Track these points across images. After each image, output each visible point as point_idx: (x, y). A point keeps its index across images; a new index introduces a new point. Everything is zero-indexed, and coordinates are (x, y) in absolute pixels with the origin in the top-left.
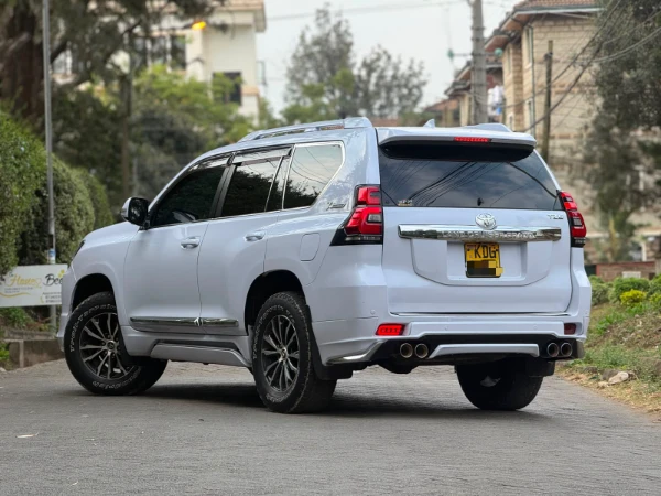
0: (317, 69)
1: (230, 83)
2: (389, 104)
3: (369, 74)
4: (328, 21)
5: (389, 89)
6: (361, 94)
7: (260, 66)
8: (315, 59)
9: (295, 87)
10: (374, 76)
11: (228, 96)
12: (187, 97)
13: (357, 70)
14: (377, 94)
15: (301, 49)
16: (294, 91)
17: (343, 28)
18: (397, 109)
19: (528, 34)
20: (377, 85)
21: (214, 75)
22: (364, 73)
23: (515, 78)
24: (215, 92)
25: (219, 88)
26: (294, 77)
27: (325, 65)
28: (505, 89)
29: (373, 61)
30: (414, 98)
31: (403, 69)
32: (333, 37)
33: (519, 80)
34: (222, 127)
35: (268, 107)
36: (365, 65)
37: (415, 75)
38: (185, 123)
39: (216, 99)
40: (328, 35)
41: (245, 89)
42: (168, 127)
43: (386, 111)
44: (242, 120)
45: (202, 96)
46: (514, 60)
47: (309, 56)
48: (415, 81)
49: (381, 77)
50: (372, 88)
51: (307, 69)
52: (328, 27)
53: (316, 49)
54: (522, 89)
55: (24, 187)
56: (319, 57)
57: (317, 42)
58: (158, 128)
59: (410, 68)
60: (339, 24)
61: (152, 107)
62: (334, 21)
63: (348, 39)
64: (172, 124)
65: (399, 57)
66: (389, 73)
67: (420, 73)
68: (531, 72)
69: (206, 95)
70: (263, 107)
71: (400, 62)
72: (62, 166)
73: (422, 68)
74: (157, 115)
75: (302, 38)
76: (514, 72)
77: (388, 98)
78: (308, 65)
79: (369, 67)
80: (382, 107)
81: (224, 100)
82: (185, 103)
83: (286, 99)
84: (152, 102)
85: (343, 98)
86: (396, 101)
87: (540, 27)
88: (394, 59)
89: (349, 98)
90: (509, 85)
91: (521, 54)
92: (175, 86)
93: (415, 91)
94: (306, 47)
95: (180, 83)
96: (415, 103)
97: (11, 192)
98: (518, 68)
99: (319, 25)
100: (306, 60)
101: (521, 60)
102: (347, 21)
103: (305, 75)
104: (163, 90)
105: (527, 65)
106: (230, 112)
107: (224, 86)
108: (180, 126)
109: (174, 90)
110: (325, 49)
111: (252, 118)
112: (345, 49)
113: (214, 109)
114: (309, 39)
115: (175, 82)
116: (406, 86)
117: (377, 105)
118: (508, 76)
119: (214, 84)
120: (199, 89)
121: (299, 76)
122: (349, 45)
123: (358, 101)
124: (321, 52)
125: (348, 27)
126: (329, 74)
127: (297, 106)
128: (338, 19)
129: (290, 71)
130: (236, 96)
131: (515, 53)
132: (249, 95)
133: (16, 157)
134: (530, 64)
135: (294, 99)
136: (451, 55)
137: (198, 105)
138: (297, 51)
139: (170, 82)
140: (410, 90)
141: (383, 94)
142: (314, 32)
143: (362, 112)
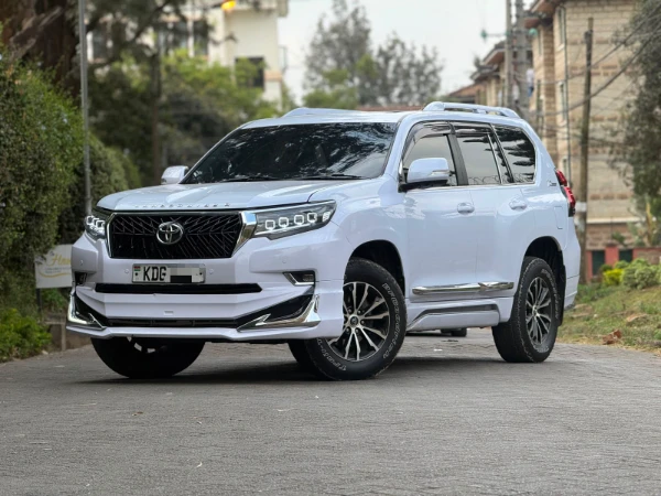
0: (336, 57)
1: (253, 68)
2: (408, 91)
3: (386, 62)
4: (345, 8)
5: (406, 76)
6: (380, 82)
7: (282, 51)
8: (334, 47)
9: (313, 75)
10: (392, 63)
11: (251, 81)
12: (210, 81)
13: (375, 57)
14: (395, 83)
15: (319, 37)
16: (313, 79)
17: (360, 16)
18: (416, 96)
19: (560, 15)
20: (395, 72)
21: (237, 60)
22: (381, 60)
23: (546, 60)
24: (238, 77)
25: (243, 73)
26: (313, 65)
27: (344, 53)
28: (536, 71)
29: (389, 50)
30: (431, 85)
31: (419, 57)
32: (351, 25)
33: (550, 62)
34: (246, 112)
35: (290, 93)
36: (381, 53)
37: (428, 61)
38: (211, 106)
39: (239, 84)
40: (346, 22)
41: (268, 74)
42: (194, 111)
43: (405, 99)
44: (265, 105)
45: (225, 82)
46: (545, 42)
47: (327, 43)
48: (429, 68)
49: (399, 65)
50: (390, 75)
51: (326, 57)
52: (346, 14)
53: (335, 36)
54: (553, 72)
55: (66, 161)
56: (337, 44)
57: (335, 30)
58: (185, 111)
59: (425, 55)
60: (356, 11)
61: (178, 90)
62: (351, 9)
63: (366, 26)
64: (198, 107)
65: (412, 44)
66: (405, 61)
67: (434, 58)
68: (563, 53)
69: (230, 80)
70: (285, 92)
71: (414, 48)
72: (97, 144)
73: (435, 54)
74: (183, 98)
75: (320, 25)
76: (545, 54)
77: (406, 86)
78: (327, 53)
79: (386, 56)
80: (401, 95)
81: (247, 84)
82: (210, 87)
83: (304, 87)
84: (177, 86)
85: (362, 86)
86: (414, 89)
87: (573, 7)
88: (408, 47)
89: (368, 85)
90: (539, 67)
91: (552, 36)
92: (199, 71)
93: (432, 78)
94: (324, 35)
95: (204, 68)
96: (434, 90)
97: (55, 165)
98: (549, 51)
99: (337, 13)
100: (324, 47)
101: (552, 42)
102: (364, 8)
103: (324, 63)
104: (187, 74)
105: (559, 46)
106: (254, 97)
107: (246, 70)
108: (206, 109)
109: (198, 75)
110: (344, 36)
111: (275, 103)
112: (363, 35)
113: (237, 94)
114: (327, 26)
115: (198, 67)
116: (422, 73)
117: (396, 92)
118: (539, 59)
119: (238, 69)
120: (222, 73)
121: (318, 63)
122: (367, 32)
123: (377, 89)
124: (339, 39)
125: (365, 14)
126: (348, 62)
127: (317, 93)
128: (355, 6)
129: (308, 58)
130: (259, 81)
131: (546, 35)
132: (273, 80)
133: (58, 129)
134: (563, 46)
135: (312, 87)
136: (484, 35)
137: (222, 91)
138: (315, 39)
139: (193, 67)
140: (427, 77)
141: (401, 82)
142: (331, 20)
143: (382, 100)
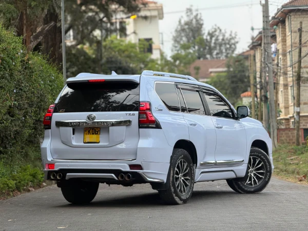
0: (187, 36)
1: (147, 43)
2: (221, 52)
3: (211, 38)
4: (192, 14)
5: (221, 45)
6: (207, 48)
7: (160, 35)
8: (186, 32)
9: (176, 45)
10: (214, 39)
11: (146, 50)
12: (127, 50)
13: (206, 37)
14: (215, 48)
15: (179, 27)
16: (176, 47)
17: (199, 17)
18: (224, 55)
20: (215, 43)
21: (139, 40)
22: (208, 38)
23: (282, 40)
24: (140, 48)
25: (142, 46)
26: (176, 40)
27: (191, 34)
29: (213, 32)
30: (232, 49)
31: (227, 36)
32: (194, 21)
34: (144, 64)
35: (164, 55)
36: (209, 34)
37: (233, 38)
38: (126, 63)
39: (141, 51)
40: (192, 20)
41: (154, 46)
42: (118, 65)
43: (219, 56)
44: (153, 61)
45: (134, 50)
46: (282, 31)
47: (183, 30)
48: (233, 41)
49: (217, 40)
50: (213, 45)
51: (182, 36)
52: (192, 17)
53: (186, 27)
56: (187, 30)
57: (186, 24)
58: (114, 65)
59: (231, 35)
60: (197, 15)
61: (111, 56)
62: (194, 14)
63: (201, 22)
64: (120, 63)
65: (225, 30)
66: (221, 38)
67: (235, 37)
69: (136, 49)
70: (162, 54)
71: (226, 32)
73: (236, 35)
74: (113, 59)
75: (180, 22)
76: (282, 37)
77: (220, 49)
78: (183, 34)
79: (211, 35)
80: (217, 54)
81: (144, 51)
82: (126, 53)
83: (172, 51)
84: (111, 53)
85: (199, 50)
86: (224, 51)
87: (294, 15)
88: (223, 31)
89: (202, 50)
92: (122, 45)
93: (233, 46)
94: (182, 26)
95: (124, 44)
96: (233, 52)
98: (284, 35)
99: (188, 16)
100: (181, 32)
102: (200, 14)
103: (181, 39)
104: (116, 47)
105: (288, 33)
106: (147, 57)
107: (144, 45)
108: (124, 64)
109: (121, 47)
110: (191, 27)
111: (157, 60)
112: (200, 26)
113: (139, 56)
114: (183, 22)
115: (122, 43)
116: (229, 44)
117: (215, 53)
119: (140, 44)
120: (133, 46)
121: (178, 39)
122: (202, 25)
123: (206, 51)
124: (188, 28)
125: (201, 16)
126: (192, 39)
127: (178, 54)
128: (196, 13)
129: (174, 37)
130: (150, 50)
132: (156, 49)
135: (176, 50)
136: (252, 29)
137: (132, 54)
138: (177, 28)
139: (119, 43)
140: (231, 46)
141: (218, 48)
142: (185, 19)
143: (208, 56)
